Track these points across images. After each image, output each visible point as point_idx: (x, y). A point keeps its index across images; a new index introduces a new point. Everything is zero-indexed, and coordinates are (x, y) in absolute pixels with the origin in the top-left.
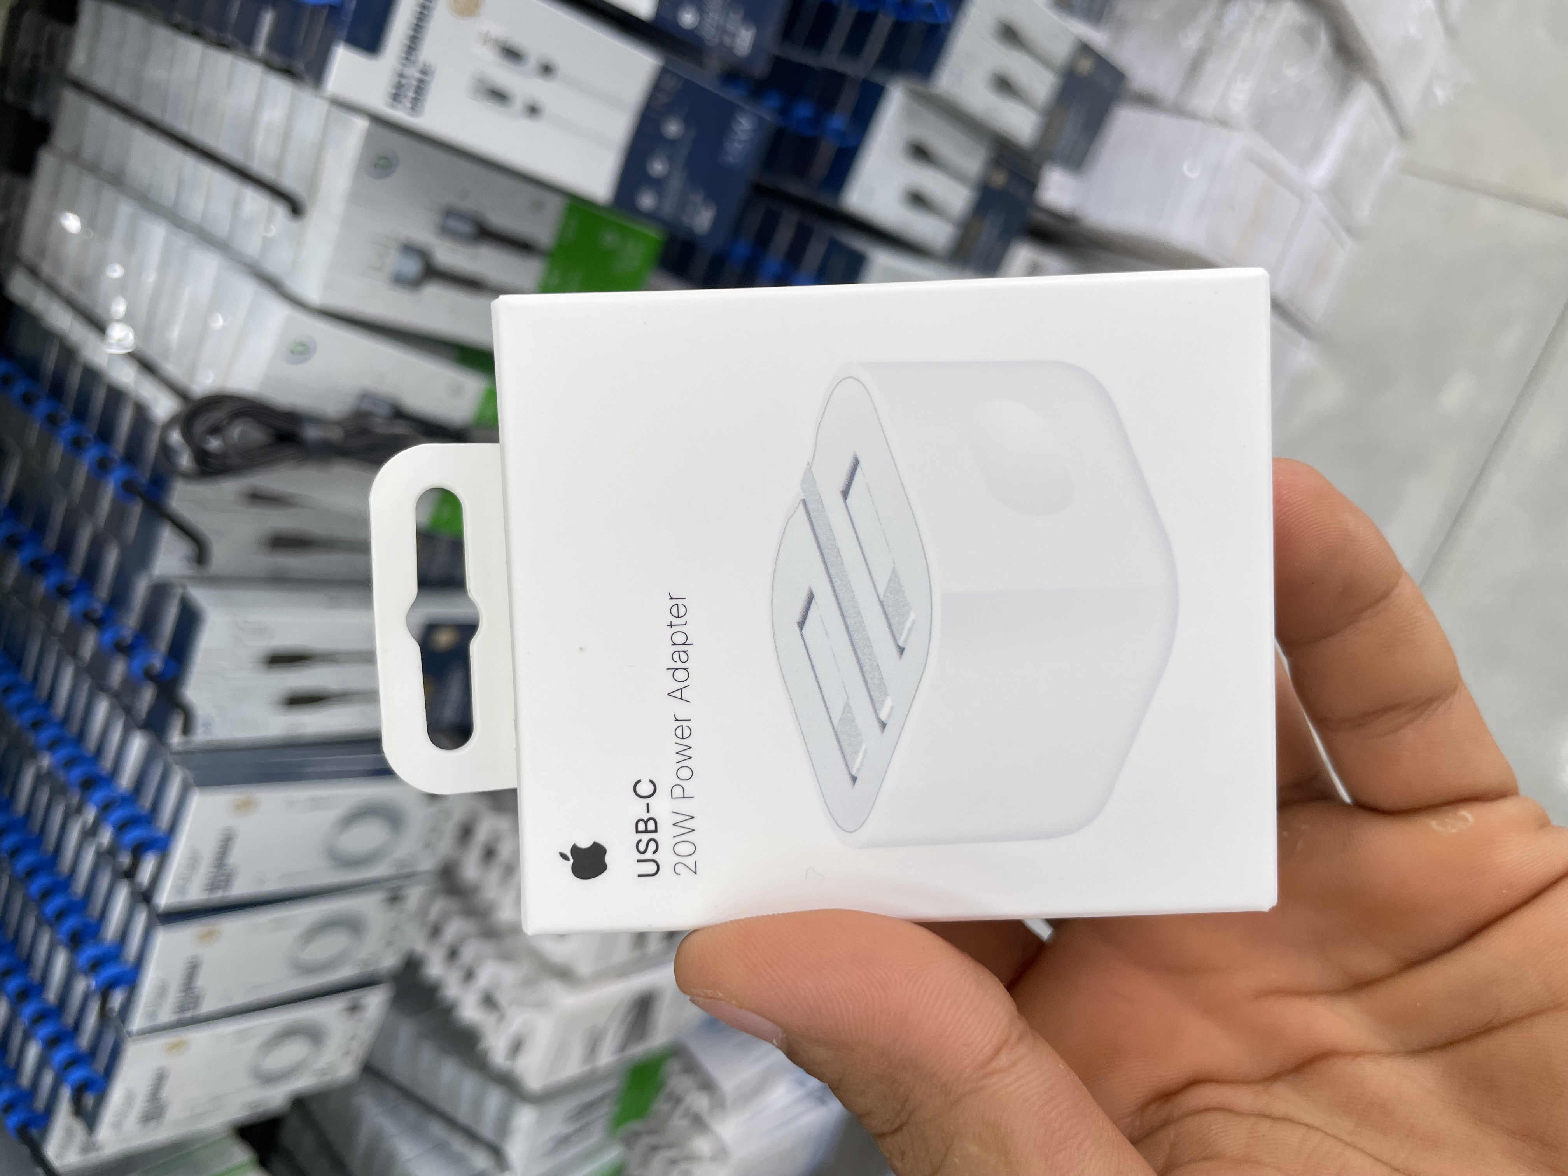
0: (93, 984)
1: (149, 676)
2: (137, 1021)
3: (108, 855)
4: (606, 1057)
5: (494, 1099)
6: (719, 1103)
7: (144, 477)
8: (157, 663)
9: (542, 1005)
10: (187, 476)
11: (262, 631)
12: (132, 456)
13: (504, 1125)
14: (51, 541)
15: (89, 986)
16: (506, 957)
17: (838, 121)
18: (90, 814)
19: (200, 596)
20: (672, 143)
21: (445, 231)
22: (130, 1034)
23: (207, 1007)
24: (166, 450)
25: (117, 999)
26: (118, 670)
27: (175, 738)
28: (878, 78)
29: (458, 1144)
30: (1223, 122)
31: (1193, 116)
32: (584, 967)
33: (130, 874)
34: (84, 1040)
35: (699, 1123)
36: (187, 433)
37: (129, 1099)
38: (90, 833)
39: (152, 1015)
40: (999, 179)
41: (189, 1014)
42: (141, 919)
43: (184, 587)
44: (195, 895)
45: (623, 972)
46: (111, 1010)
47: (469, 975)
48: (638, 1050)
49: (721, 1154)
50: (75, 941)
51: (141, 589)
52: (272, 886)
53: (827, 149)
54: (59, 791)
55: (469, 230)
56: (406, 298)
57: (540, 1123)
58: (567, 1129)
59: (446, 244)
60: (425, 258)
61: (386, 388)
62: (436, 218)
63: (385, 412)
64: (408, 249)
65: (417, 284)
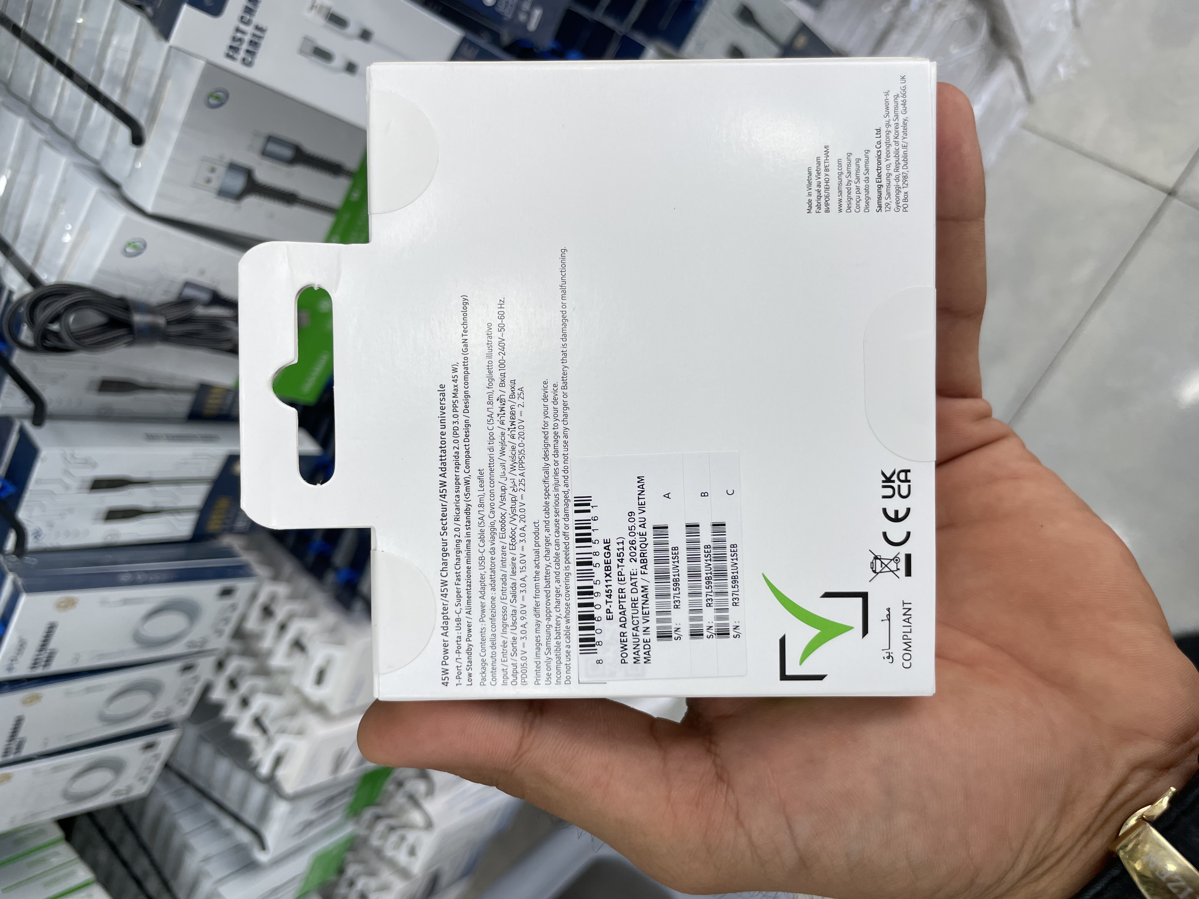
4: (348, 770)
5: (258, 792)
9: (300, 732)
10: (28, 348)
11: (88, 463)
13: (264, 813)
16: (276, 691)
21: (265, 154)
23: (28, 751)
29: (227, 823)
32: (335, 708)
43: (22, 424)
44: (22, 670)
47: (245, 703)
52: (85, 663)
55: (288, 153)
56: (229, 205)
57: (292, 813)
58: (313, 816)
59: (267, 163)
60: (249, 173)
61: (205, 280)
62: (259, 144)
63: (205, 297)
64: (233, 167)
65: (239, 197)
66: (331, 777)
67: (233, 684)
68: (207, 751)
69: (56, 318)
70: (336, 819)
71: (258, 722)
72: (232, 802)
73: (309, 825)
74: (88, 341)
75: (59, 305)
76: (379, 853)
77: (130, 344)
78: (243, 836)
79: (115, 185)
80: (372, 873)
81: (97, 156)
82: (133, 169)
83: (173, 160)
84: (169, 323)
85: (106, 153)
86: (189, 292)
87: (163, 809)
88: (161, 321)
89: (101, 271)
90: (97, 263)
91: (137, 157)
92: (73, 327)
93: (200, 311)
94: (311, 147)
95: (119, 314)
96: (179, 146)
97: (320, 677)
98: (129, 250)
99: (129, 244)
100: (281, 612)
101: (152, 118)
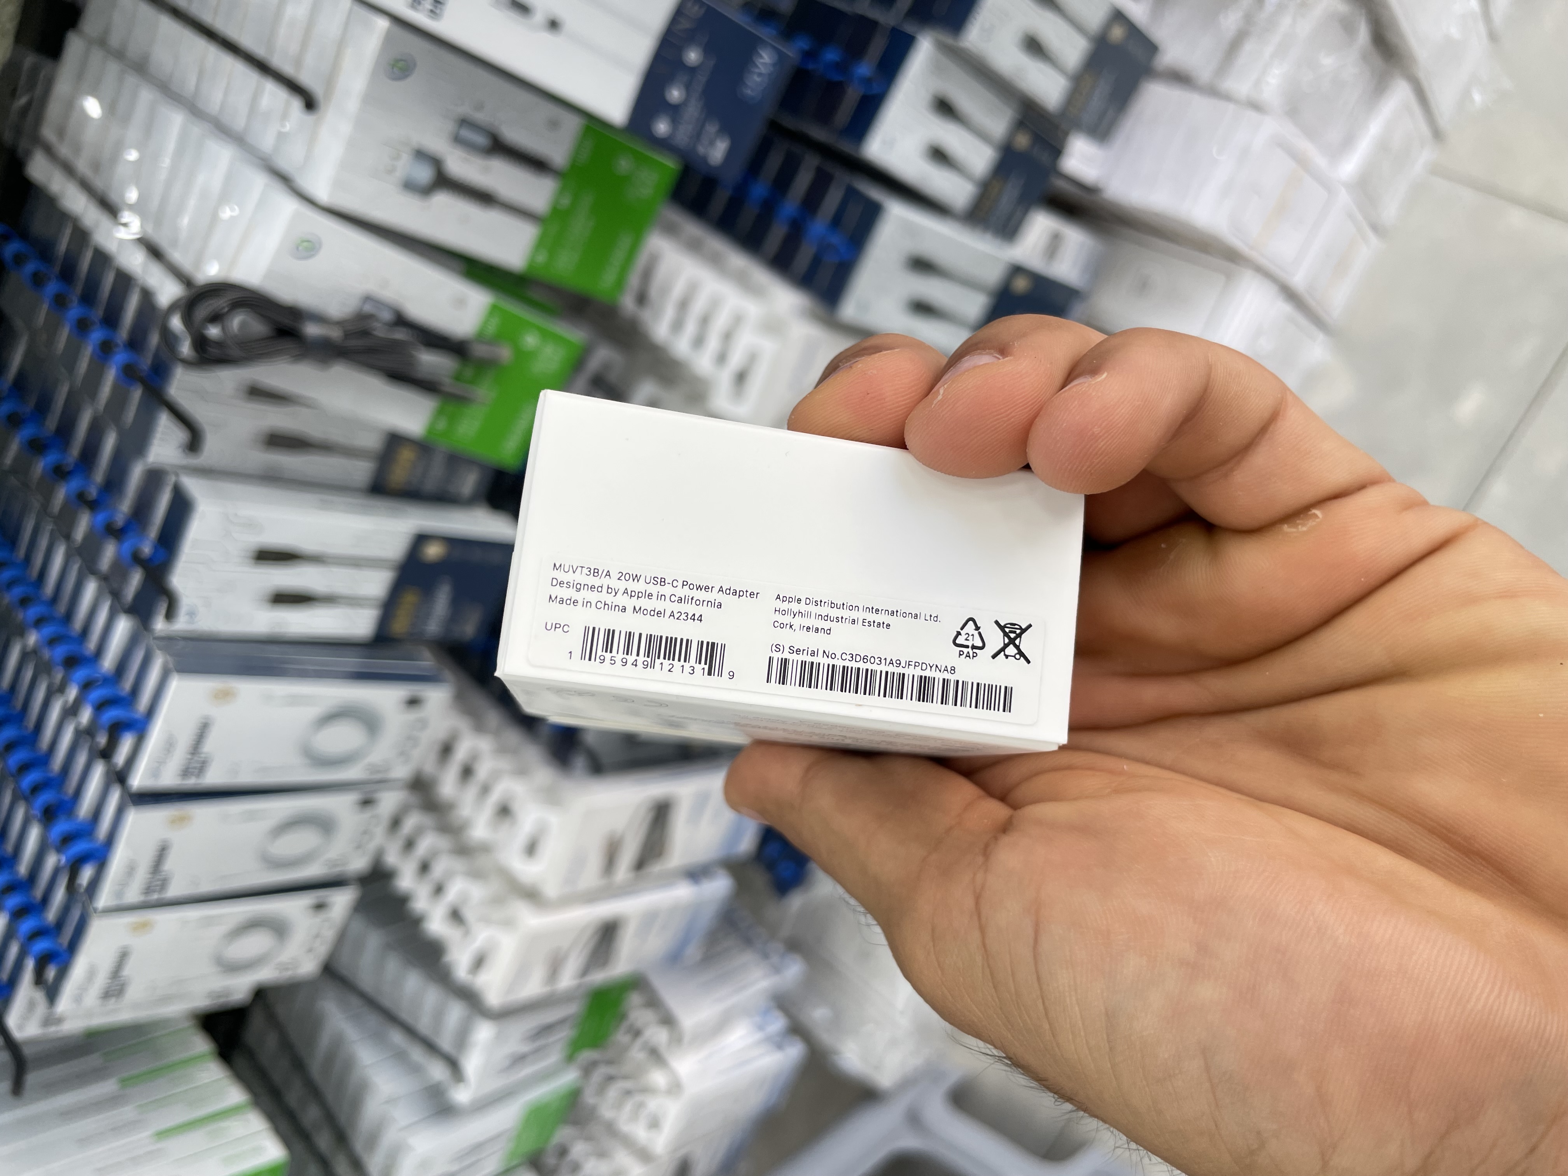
0: (63, 859)
1: (137, 559)
2: (104, 898)
3: (85, 734)
4: (567, 980)
5: (456, 1012)
6: (677, 1039)
7: (145, 363)
8: (147, 549)
9: (508, 923)
10: (187, 363)
11: (251, 525)
12: (135, 343)
13: (463, 1038)
14: (52, 423)
15: (59, 861)
16: (476, 875)
17: (865, 69)
18: (72, 693)
19: (193, 486)
20: (692, 71)
21: (458, 140)
22: (95, 910)
23: (173, 891)
24: (168, 338)
25: (86, 874)
26: (109, 552)
27: (160, 625)
28: (909, 28)
29: (417, 1054)
30: (1256, 106)
31: (1227, 97)
32: (551, 890)
33: (106, 754)
34: (51, 915)
35: (655, 1055)
36: (187, 319)
37: (91, 974)
38: (71, 711)
39: (119, 894)
40: (1023, 141)
41: (155, 896)
42: (115, 798)
43: (177, 475)
44: (169, 779)
45: (591, 897)
46: (80, 885)
47: (439, 890)
48: (599, 977)
49: (675, 1088)
50: (49, 815)
51: (136, 474)
52: (246, 778)
53: (852, 95)
54: (43, 669)
55: (482, 140)
56: (416, 199)
57: (499, 1038)
58: (525, 1048)
59: (459, 152)
60: (437, 163)
61: (388, 296)
62: (450, 126)
63: (387, 316)
64: (421, 155)
65: (426, 191)
66: (547, 987)
67: (424, 868)
68: (393, 965)
69: (216, 318)
70: (552, 1059)
71: (456, 916)
73: (519, 1060)
75: (222, 304)
76: (611, 1129)
78: (437, 1072)
79: (286, 179)
81: (268, 148)
84: (344, 337)
85: (278, 144)
86: (371, 308)
87: (338, 1042)
88: (337, 334)
89: (269, 271)
90: (265, 264)
92: (238, 334)
93: (382, 331)
94: (511, 135)
95: (288, 323)
97: (531, 849)
99: (300, 245)
100: (483, 770)
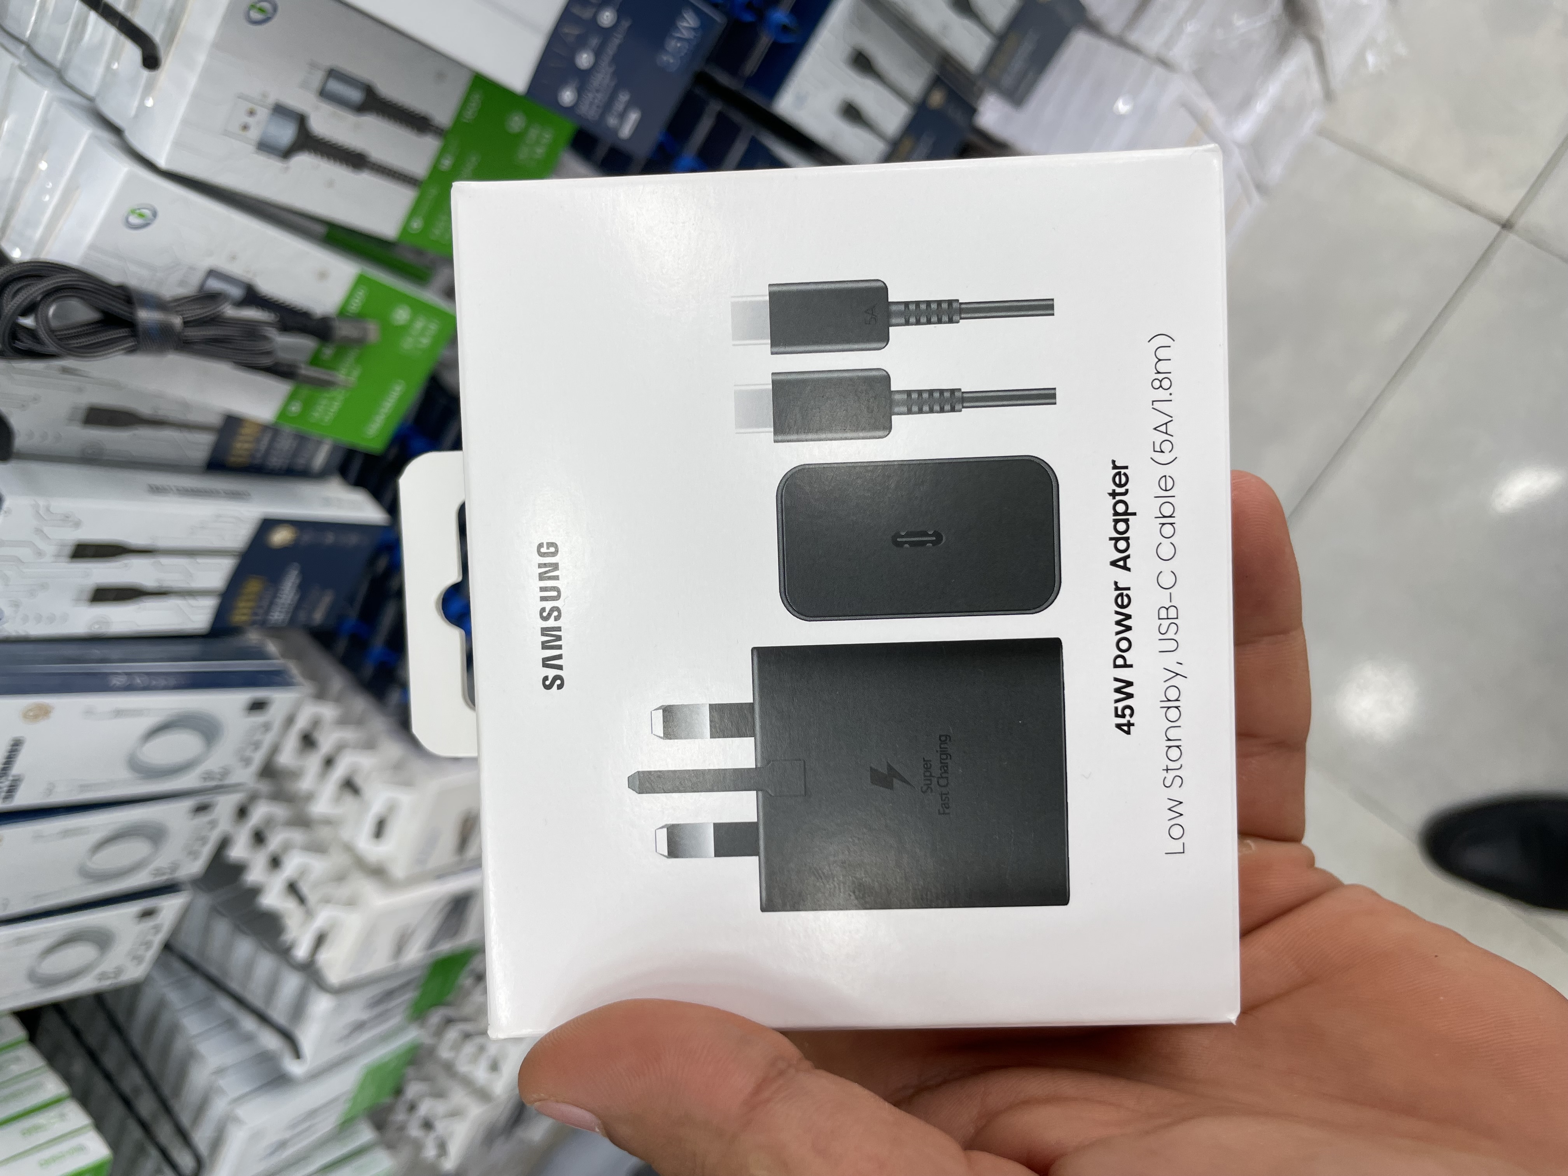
4: (413, 955)
5: (291, 983)
9: (351, 903)
11: (68, 519)
13: (299, 1010)
16: (318, 848)
17: (780, 15)
20: (606, 33)
21: (324, 94)
29: (249, 1023)
30: (1165, 63)
32: (399, 871)
40: (937, 99)
45: (440, 875)
47: (275, 862)
48: (446, 947)
52: (62, 796)
53: (764, 41)
55: (356, 95)
56: (274, 164)
57: (337, 1011)
58: (364, 1016)
59: (327, 108)
60: (301, 120)
61: (236, 269)
62: (317, 78)
63: (236, 292)
64: (280, 111)
65: (287, 154)
66: (392, 963)
67: (259, 838)
68: (222, 928)
69: (29, 309)
70: (395, 1021)
71: (293, 888)
72: (255, 997)
73: (359, 1027)
74: (75, 343)
75: (35, 290)
76: (449, 1068)
77: (131, 351)
78: (270, 1041)
79: (116, 130)
80: (440, 1095)
81: (91, 90)
82: (142, 107)
83: (196, 96)
84: (186, 323)
85: (105, 85)
86: (214, 285)
87: (162, 1004)
88: (177, 321)
89: (92, 247)
90: (89, 236)
91: (149, 89)
92: (54, 324)
93: (230, 311)
94: (388, 89)
95: (119, 308)
96: (208, 75)
97: (380, 829)
98: (134, 220)
99: (133, 212)
100: (327, 742)
101: (171, 36)
